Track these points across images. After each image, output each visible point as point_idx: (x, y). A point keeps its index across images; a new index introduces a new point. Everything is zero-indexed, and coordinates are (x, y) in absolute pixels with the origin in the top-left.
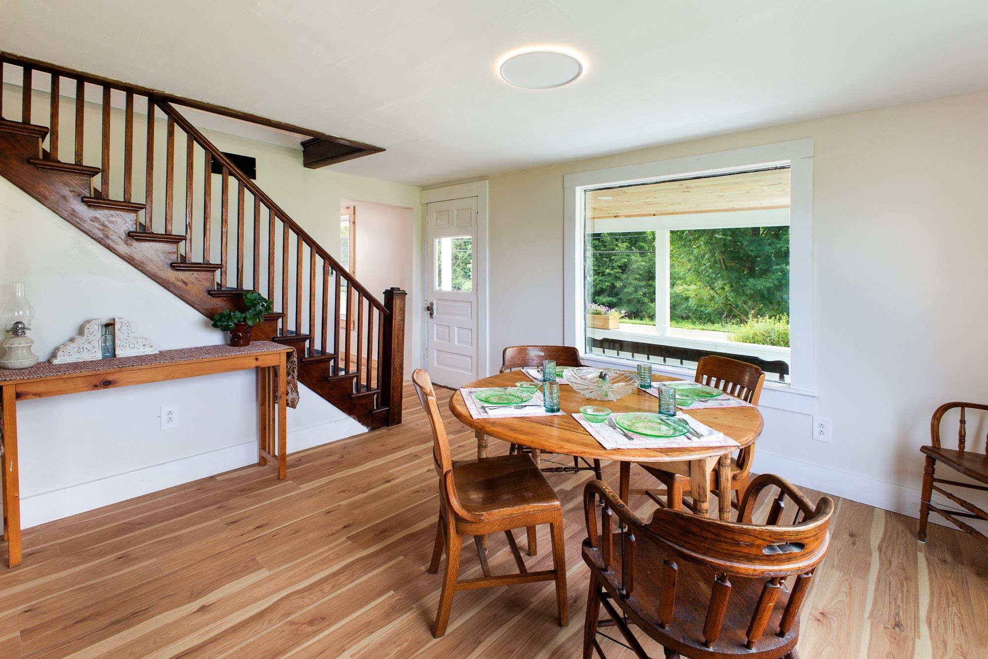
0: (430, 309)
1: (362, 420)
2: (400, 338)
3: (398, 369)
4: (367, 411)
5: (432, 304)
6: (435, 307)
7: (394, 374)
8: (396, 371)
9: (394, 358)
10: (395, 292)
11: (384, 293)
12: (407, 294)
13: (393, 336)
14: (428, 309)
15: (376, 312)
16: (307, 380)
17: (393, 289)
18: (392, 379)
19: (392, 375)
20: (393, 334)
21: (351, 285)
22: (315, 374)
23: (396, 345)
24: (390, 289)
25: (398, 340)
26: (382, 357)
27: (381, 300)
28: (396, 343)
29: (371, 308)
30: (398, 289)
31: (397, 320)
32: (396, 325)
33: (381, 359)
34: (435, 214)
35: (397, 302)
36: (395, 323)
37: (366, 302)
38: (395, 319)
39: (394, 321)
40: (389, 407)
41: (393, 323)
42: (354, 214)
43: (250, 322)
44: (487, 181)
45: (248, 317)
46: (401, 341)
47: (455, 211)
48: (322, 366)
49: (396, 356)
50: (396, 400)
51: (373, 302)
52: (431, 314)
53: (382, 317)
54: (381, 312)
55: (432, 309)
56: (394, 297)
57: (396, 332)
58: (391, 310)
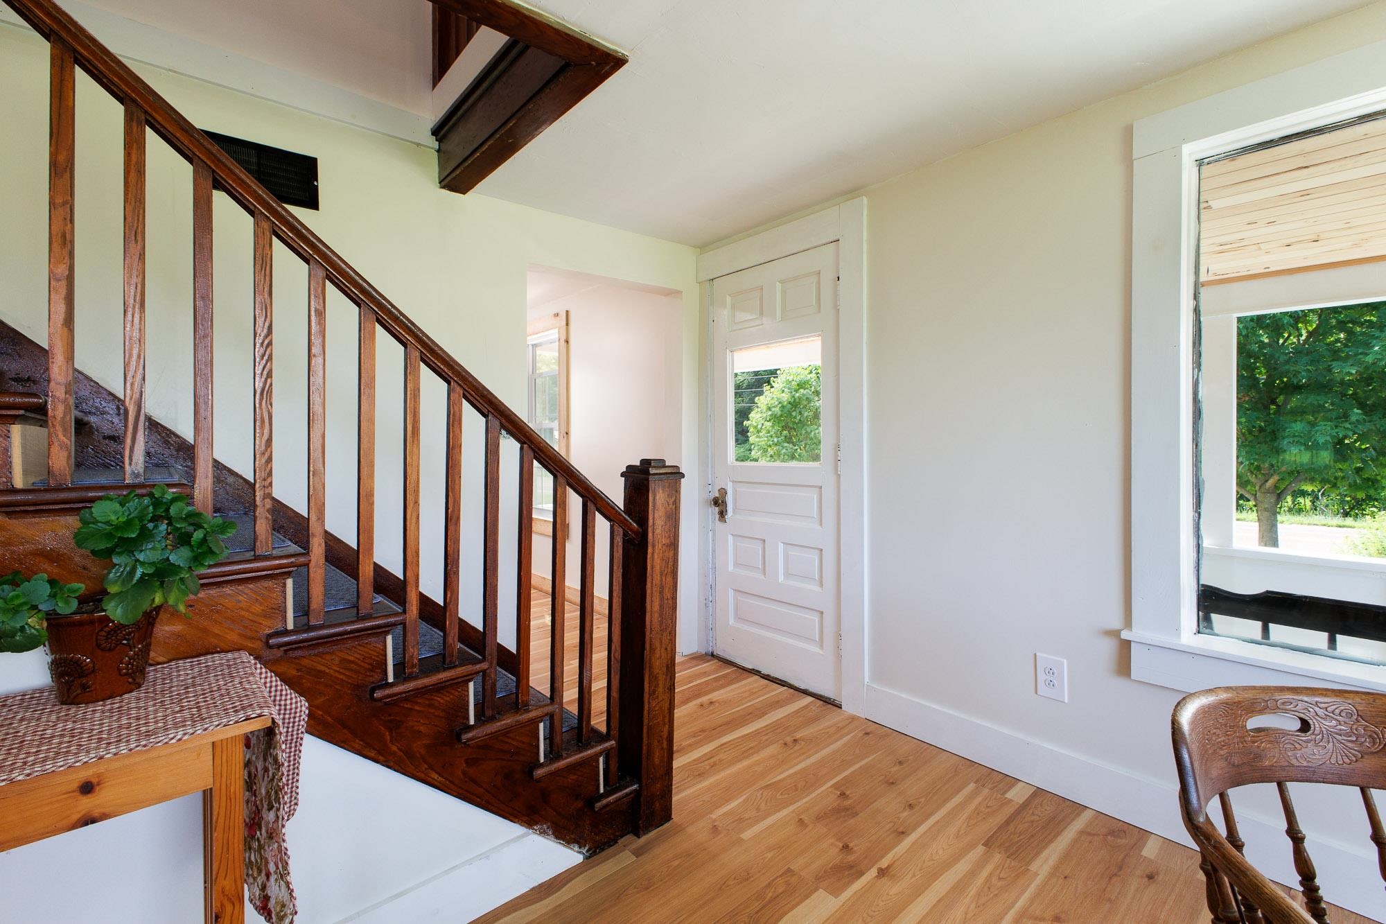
0: (719, 503)
1: (564, 833)
2: (668, 594)
3: (661, 678)
4: (579, 804)
5: (723, 492)
6: (730, 499)
7: (652, 693)
8: (657, 685)
9: (652, 650)
10: (652, 471)
11: (622, 475)
12: (683, 475)
13: (648, 592)
14: (716, 502)
15: (602, 526)
16: (394, 748)
17: (646, 463)
18: (646, 707)
19: (646, 696)
20: (649, 585)
21: (532, 454)
22: (422, 728)
23: (656, 615)
24: (638, 463)
25: (662, 599)
26: (619, 649)
27: (616, 493)
28: (656, 607)
29: (589, 517)
30: (661, 463)
31: (658, 547)
32: (657, 561)
33: (617, 654)
34: (729, 299)
35: (658, 498)
36: (653, 554)
37: (575, 502)
38: (654, 546)
39: (650, 550)
40: (640, 782)
41: (649, 556)
42: (567, 324)
43: (119, 610)
44: (865, 200)
45: (113, 589)
46: (670, 602)
47: (779, 285)
48: (442, 700)
49: (657, 644)
50: (657, 761)
51: (593, 500)
52: (722, 514)
53: (619, 540)
54: (616, 528)
55: (724, 503)
56: (652, 486)
57: (657, 579)
58: (643, 521)
